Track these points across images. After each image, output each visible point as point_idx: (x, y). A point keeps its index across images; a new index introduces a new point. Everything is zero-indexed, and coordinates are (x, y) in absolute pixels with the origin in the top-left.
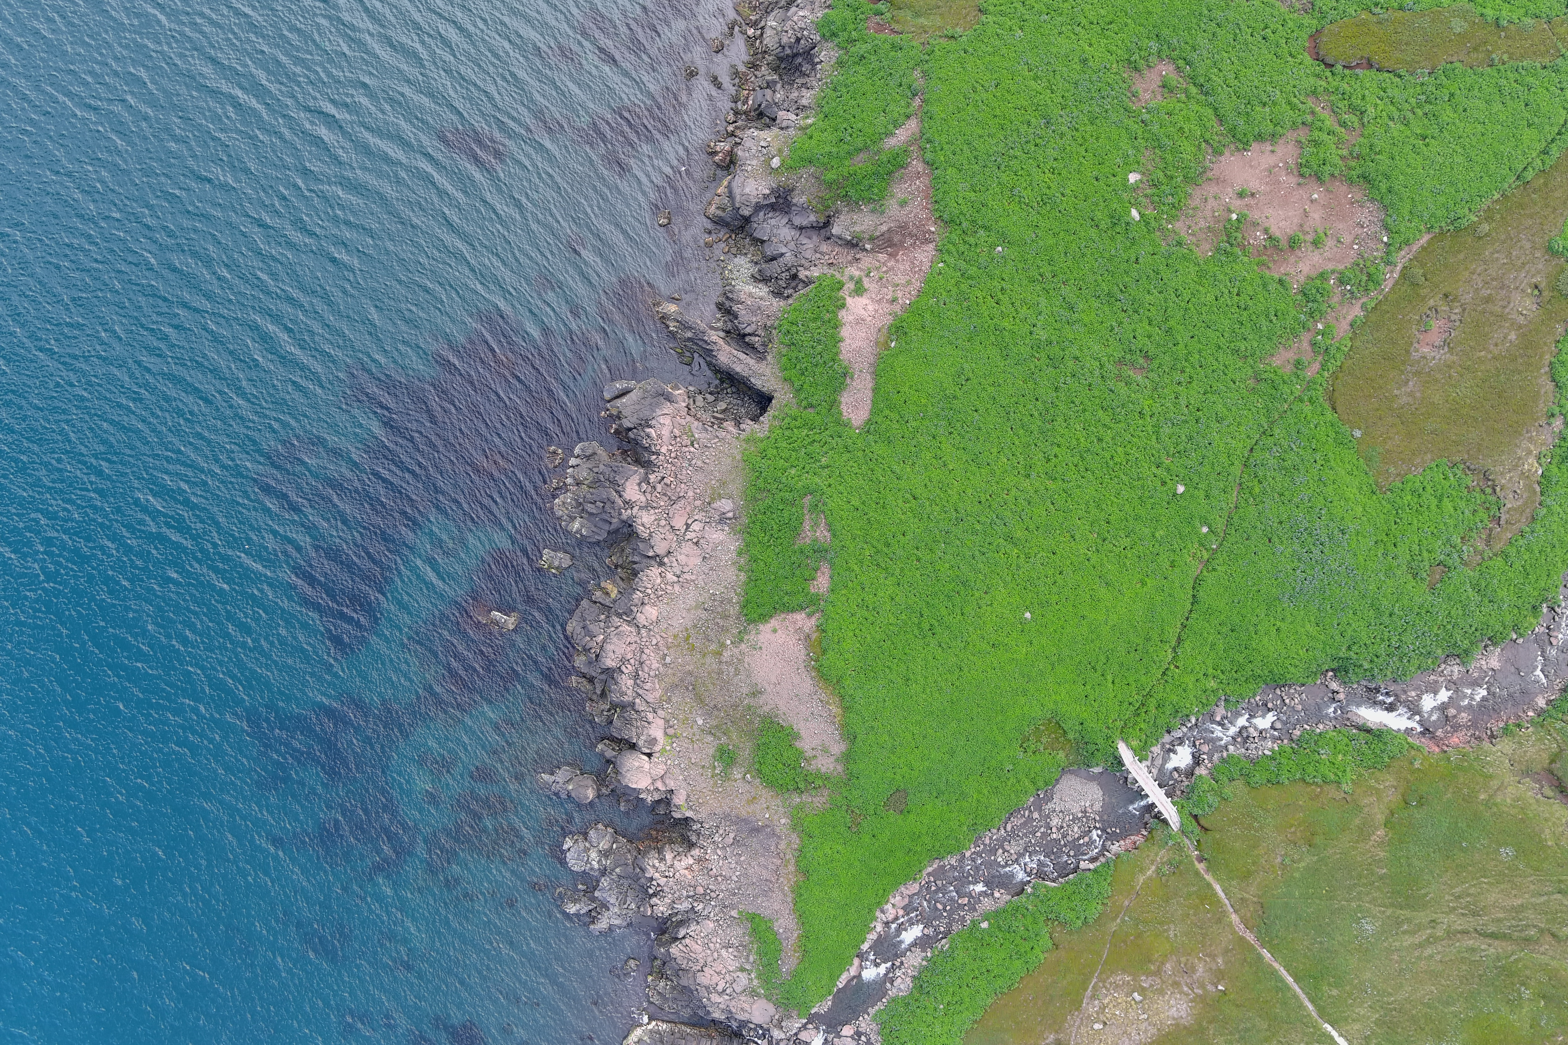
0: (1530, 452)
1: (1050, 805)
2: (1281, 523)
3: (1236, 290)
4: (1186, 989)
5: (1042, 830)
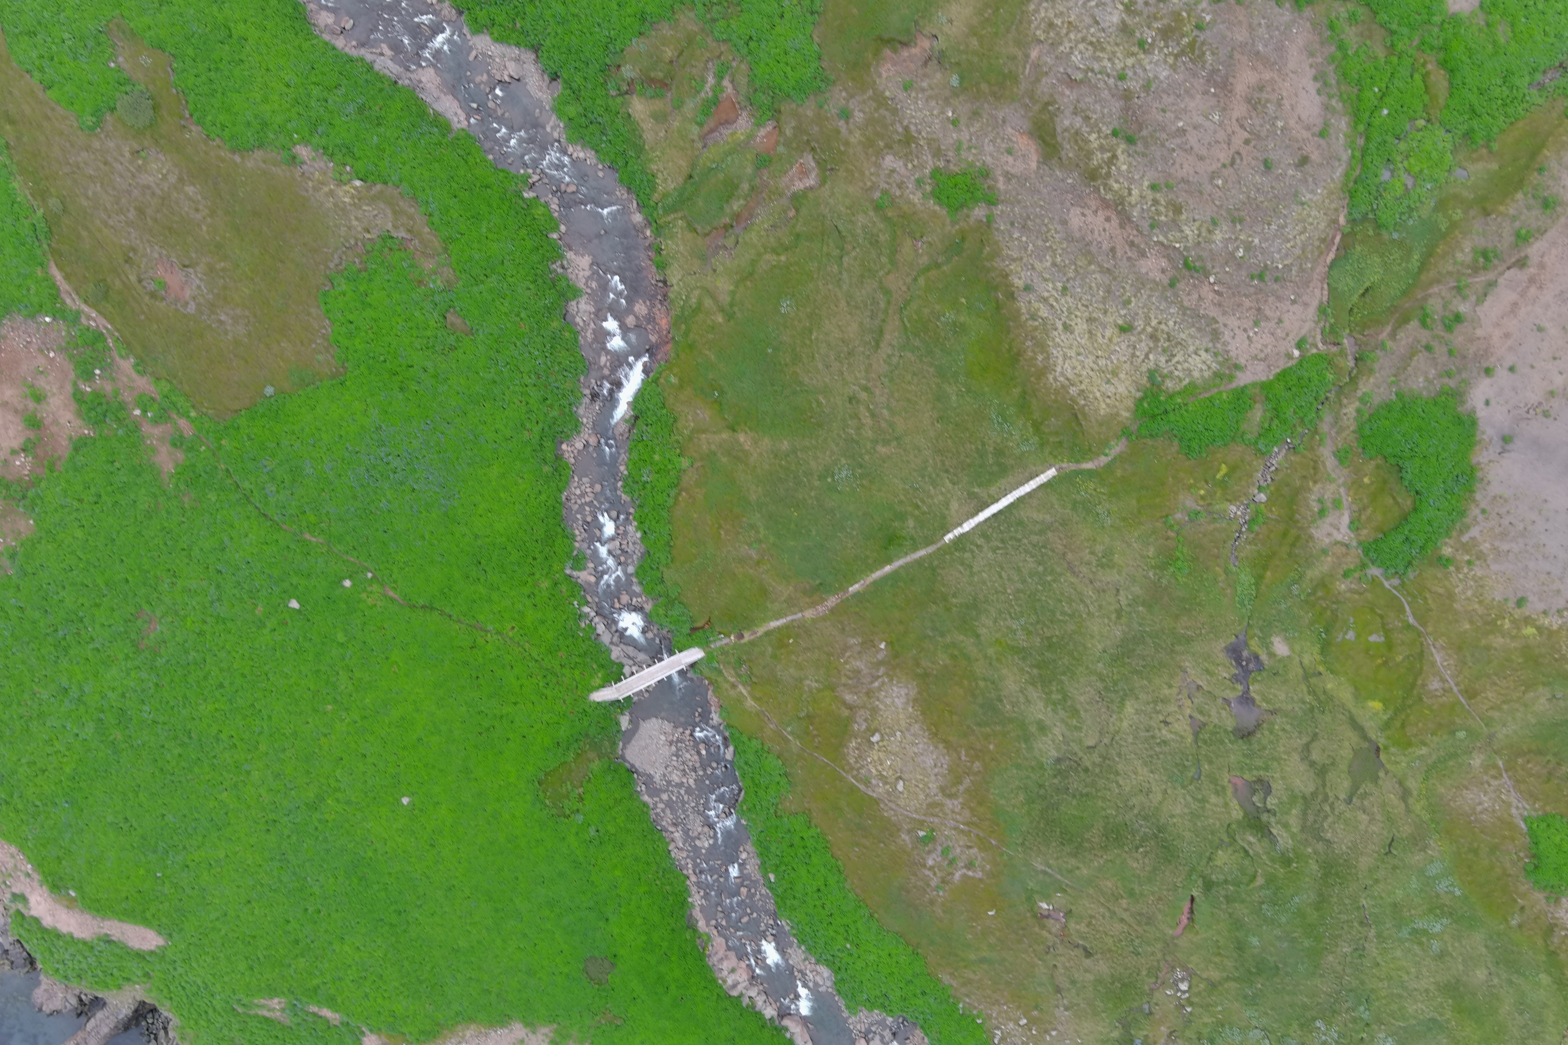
0: (331, 193)
1: (657, 778)
2: (355, 497)
3: (75, 503)
4: (876, 684)
5: (683, 792)
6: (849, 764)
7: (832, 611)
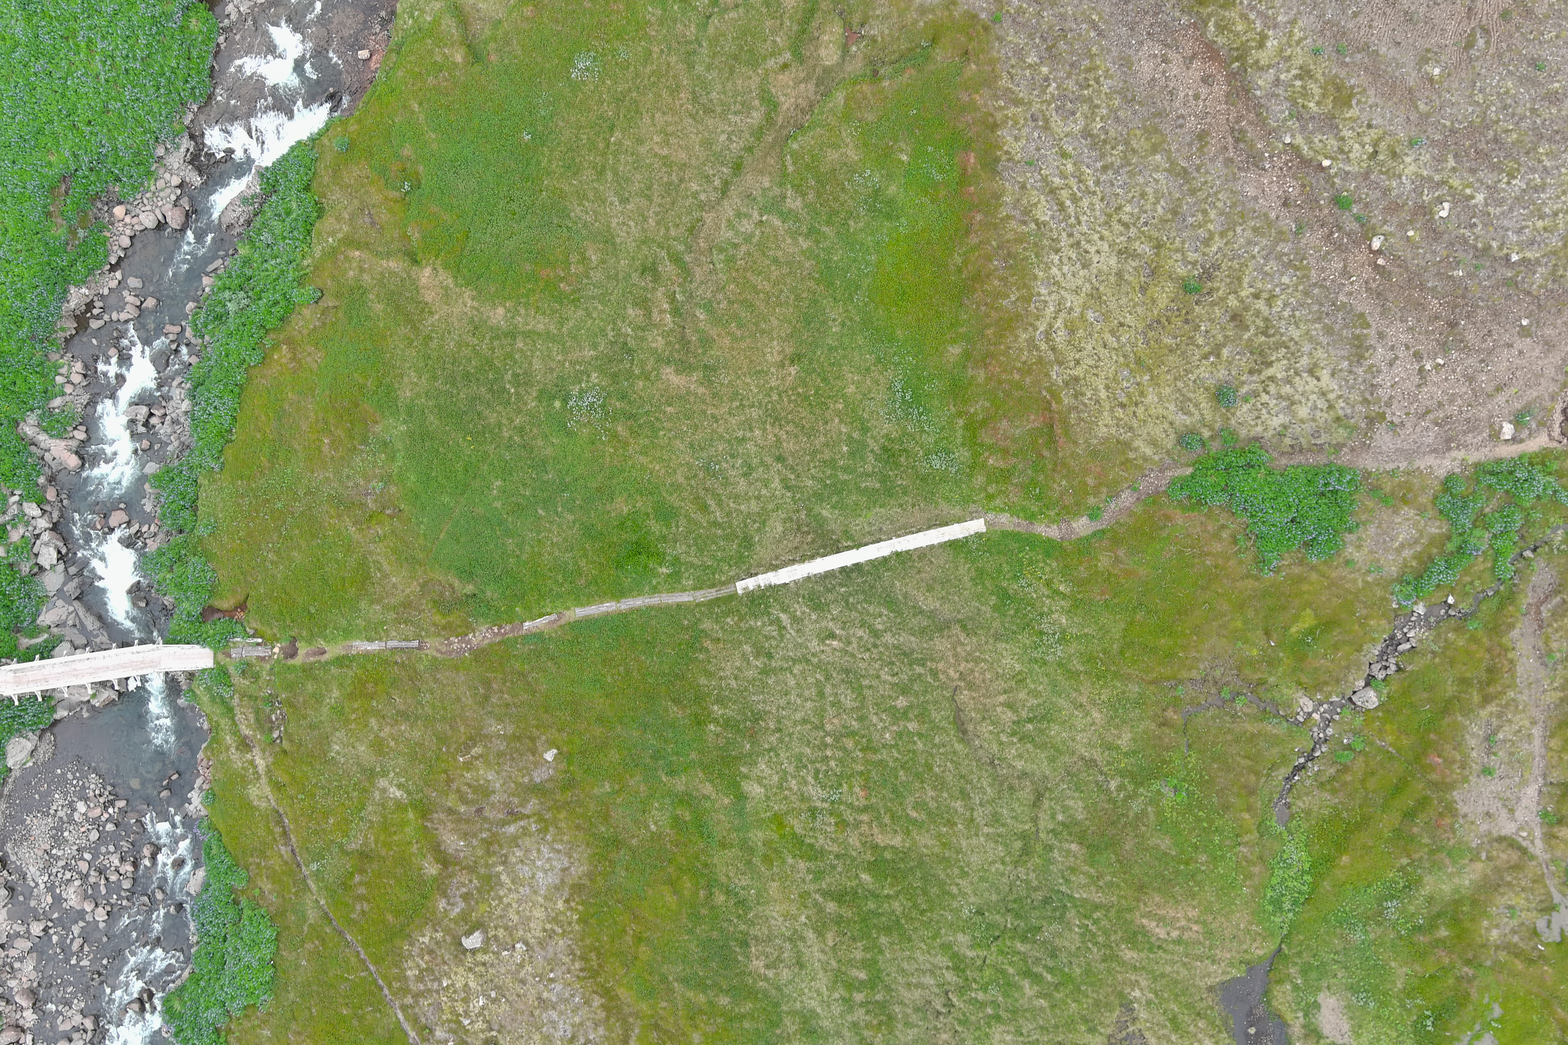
6: (406, 978)
7: (480, 655)
